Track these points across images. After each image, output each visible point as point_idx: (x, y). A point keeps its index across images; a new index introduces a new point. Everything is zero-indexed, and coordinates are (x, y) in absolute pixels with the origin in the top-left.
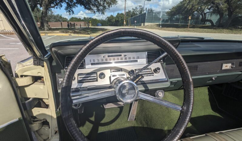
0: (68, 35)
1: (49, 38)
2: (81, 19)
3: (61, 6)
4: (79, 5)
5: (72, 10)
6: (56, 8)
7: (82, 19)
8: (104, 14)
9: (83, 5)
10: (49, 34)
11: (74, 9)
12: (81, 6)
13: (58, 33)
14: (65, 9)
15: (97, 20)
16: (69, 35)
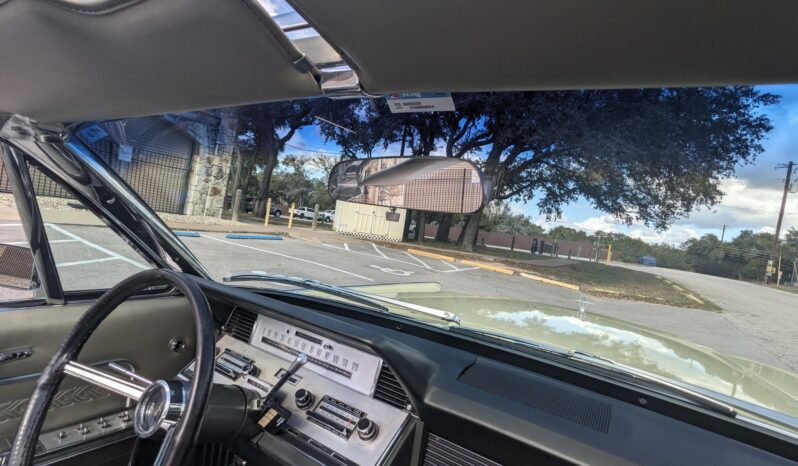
0: (512, 272)
1: (457, 270)
2: (585, 233)
3: (530, 197)
4: (581, 198)
5: (557, 209)
6: (517, 200)
7: (588, 235)
8: (665, 228)
9: (594, 197)
10: (463, 262)
11: (563, 207)
12: (588, 198)
13: (490, 261)
14: (538, 205)
15: (643, 243)
16: (516, 273)
